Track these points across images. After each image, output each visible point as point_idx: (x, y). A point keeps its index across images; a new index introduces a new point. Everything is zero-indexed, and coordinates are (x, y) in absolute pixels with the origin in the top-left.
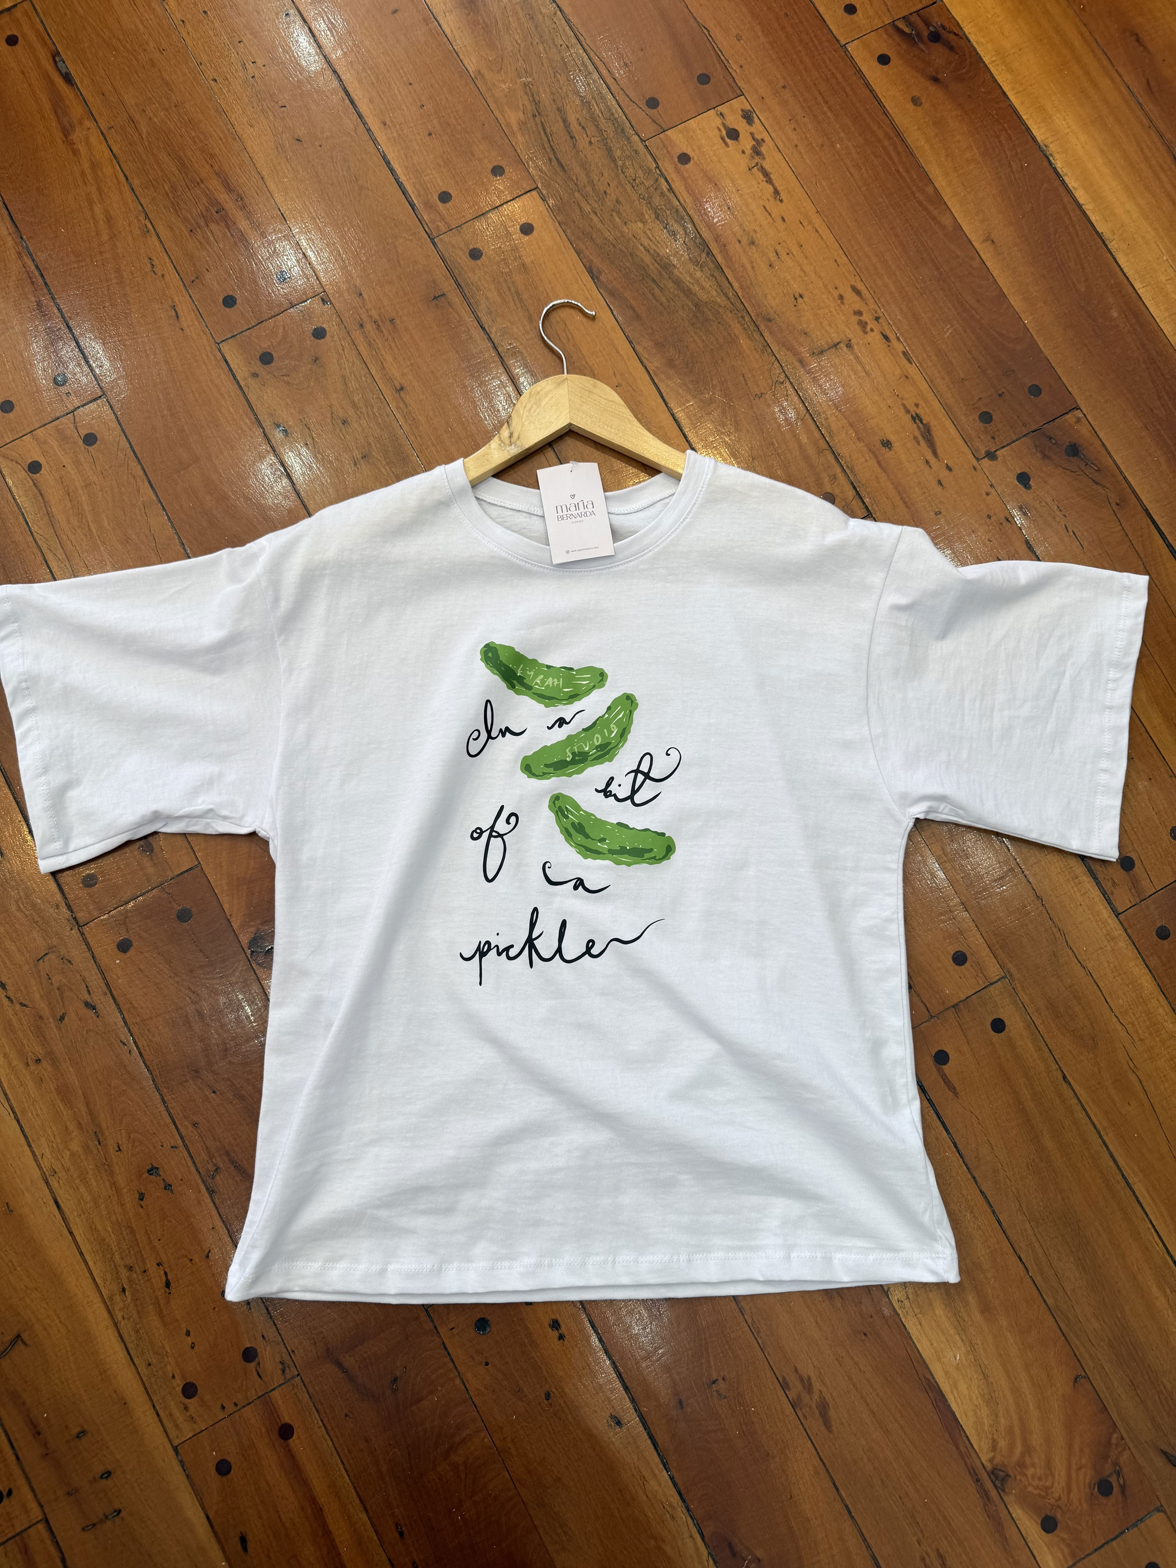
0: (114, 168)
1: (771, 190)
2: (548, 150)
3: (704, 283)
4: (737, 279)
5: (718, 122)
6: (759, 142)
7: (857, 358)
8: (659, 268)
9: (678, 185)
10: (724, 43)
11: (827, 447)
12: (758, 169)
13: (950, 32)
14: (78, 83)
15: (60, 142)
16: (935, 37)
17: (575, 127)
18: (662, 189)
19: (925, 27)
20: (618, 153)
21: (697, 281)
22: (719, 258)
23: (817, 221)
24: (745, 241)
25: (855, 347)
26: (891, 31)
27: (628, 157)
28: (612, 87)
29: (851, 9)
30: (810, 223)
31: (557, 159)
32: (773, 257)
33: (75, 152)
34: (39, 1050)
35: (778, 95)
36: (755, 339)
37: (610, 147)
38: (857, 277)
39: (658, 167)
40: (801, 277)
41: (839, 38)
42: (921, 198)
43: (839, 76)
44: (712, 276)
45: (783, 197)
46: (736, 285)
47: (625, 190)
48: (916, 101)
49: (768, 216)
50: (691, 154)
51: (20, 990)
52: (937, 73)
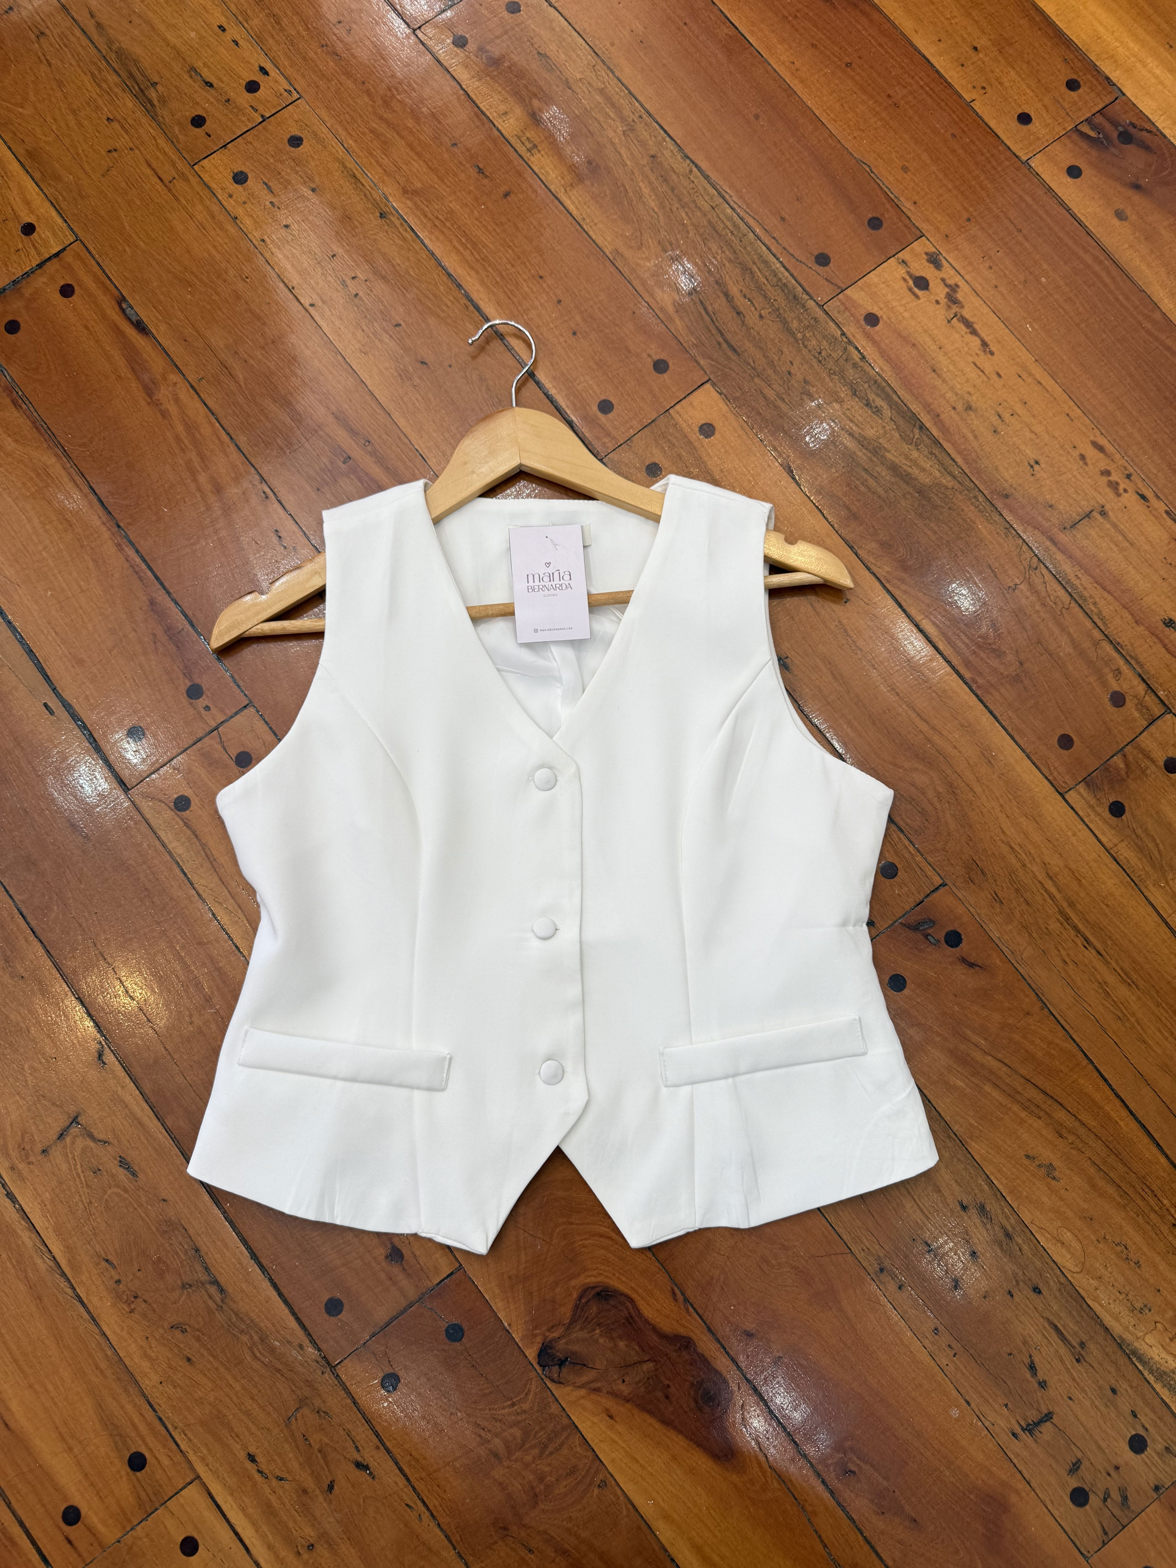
0: (213, 426)
1: (978, 342)
2: (714, 331)
3: (922, 464)
4: (960, 453)
5: (902, 271)
6: (954, 288)
7: (1115, 526)
8: (869, 454)
9: (870, 352)
10: (890, 178)
11: (1103, 637)
12: (959, 320)
13: (1142, 130)
14: (153, 331)
15: (143, 403)
16: (1126, 137)
17: (740, 301)
18: (853, 359)
19: (1113, 129)
20: (795, 324)
21: (915, 463)
22: (935, 432)
23: (1038, 372)
24: (960, 408)
25: (1111, 514)
26: (1075, 136)
27: (807, 327)
28: (773, 249)
29: (1025, 119)
30: (1030, 374)
31: (726, 341)
32: (994, 419)
33: (164, 414)
34: (310, 1533)
35: (963, 230)
36: (995, 521)
37: (785, 318)
38: (1096, 430)
39: (843, 334)
40: (1032, 440)
41: (1018, 154)
42: (1149, 326)
43: (1028, 199)
44: (931, 453)
45: (994, 349)
46: (959, 460)
47: (812, 367)
48: (1120, 215)
49: (980, 373)
50: (879, 314)
51: (274, 1461)
52: (1138, 179)
